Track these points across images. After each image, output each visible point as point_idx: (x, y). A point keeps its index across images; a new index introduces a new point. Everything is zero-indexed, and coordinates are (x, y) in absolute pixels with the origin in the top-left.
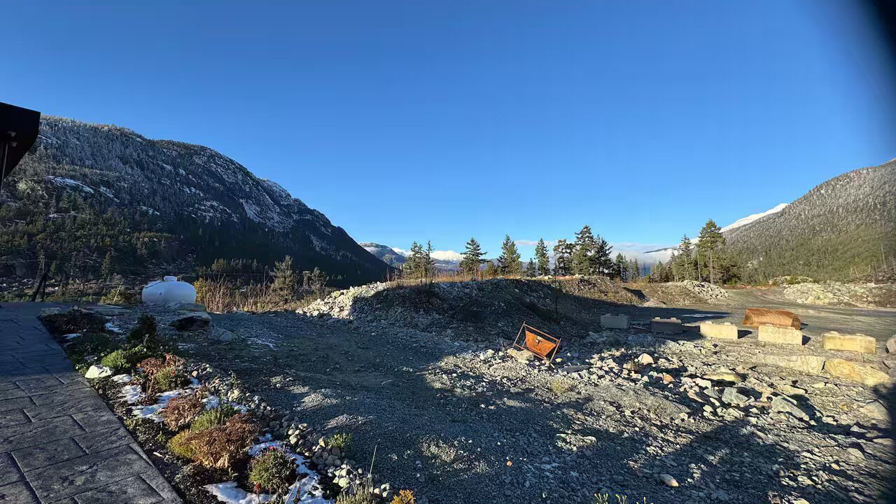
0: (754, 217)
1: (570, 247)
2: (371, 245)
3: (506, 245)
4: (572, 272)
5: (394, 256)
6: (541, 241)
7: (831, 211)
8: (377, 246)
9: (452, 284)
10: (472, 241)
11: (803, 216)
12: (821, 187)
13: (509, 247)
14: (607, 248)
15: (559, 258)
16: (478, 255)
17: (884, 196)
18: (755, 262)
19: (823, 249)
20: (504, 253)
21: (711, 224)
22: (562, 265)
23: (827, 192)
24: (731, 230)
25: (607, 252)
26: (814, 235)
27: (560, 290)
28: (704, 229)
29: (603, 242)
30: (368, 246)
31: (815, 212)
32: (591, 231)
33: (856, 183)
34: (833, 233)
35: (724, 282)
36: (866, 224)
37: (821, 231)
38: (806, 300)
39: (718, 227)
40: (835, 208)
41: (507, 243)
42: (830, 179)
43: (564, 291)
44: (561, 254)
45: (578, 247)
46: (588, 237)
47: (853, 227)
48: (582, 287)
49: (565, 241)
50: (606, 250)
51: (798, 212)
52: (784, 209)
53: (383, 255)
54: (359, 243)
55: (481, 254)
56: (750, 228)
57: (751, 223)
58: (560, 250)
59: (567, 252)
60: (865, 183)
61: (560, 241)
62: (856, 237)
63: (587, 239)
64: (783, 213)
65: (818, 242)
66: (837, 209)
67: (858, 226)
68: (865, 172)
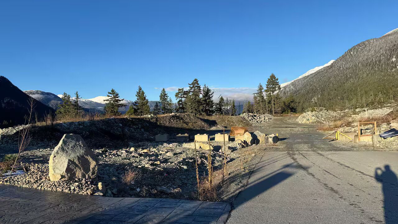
0: (317, 69)
1: (186, 93)
2: (37, 92)
3: (138, 93)
4: (186, 110)
5: (60, 102)
6: (164, 90)
7: (355, 66)
8: (43, 93)
9: (71, 123)
10: (113, 91)
11: (342, 69)
12: (351, 50)
13: (141, 94)
14: (210, 94)
15: (179, 102)
16: (117, 101)
17: (380, 56)
18: (316, 99)
19: (350, 89)
20: (138, 99)
21: (273, 77)
22: (181, 106)
23: (354, 53)
24: (304, 78)
25: (211, 96)
26: (347, 80)
27: (156, 123)
28: (269, 79)
29: (208, 89)
30: (34, 94)
31: (348, 66)
32: (199, 83)
33: (368, 49)
34: (356, 79)
35: (282, 113)
36: (371, 73)
37: (350, 77)
38: (303, 121)
39: (276, 78)
40: (357, 63)
41: (140, 91)
42: (355, 45)
43: (158, 123)
44: (181, 99)
45: (191, 94)
46: (197, 86)
47: (365, 75)
48: (172, 121)
49: (183, 89)
50: (210, 95)
51: (339, 66)
52: (332, 64)
53: (49, 100)
54: (24, 91)
55: (120, 101)
56: (314, 76)
57: (315, 73)
58: (180, 96)
59: (184, 97)
60: (372, 48)
61: (179, 90)
62: (366, 81)
63: (196, 88)
64: (332, 66)
65: (348, 85)
66: (358, 64)
67: (367, 75)
68: (372, 41)
